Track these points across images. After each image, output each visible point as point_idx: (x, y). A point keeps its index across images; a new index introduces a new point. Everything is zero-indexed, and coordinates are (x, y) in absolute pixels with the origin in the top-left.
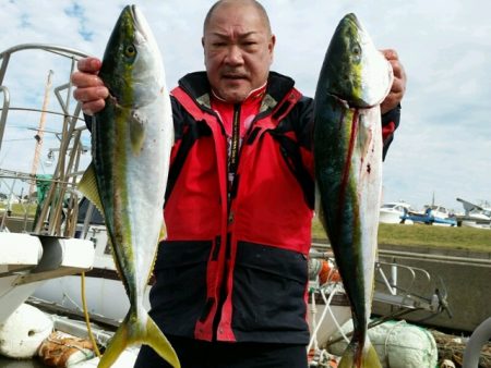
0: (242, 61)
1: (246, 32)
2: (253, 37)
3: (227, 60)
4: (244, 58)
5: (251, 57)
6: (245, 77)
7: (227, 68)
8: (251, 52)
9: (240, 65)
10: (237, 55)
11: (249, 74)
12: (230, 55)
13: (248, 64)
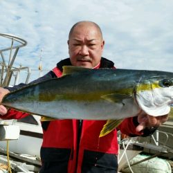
0: (88, 54)
1: (91, 39)
2: (94, 42)
3: (80, 53)
4: (89, 52)
5: (93, 52)
6: (89, 61)
7: (80, 57)
8: (92, 49)
9: (87, 55)
10: (86, 50)
11: (91, 59)
12: (82, 50)
13: (91, 55)
